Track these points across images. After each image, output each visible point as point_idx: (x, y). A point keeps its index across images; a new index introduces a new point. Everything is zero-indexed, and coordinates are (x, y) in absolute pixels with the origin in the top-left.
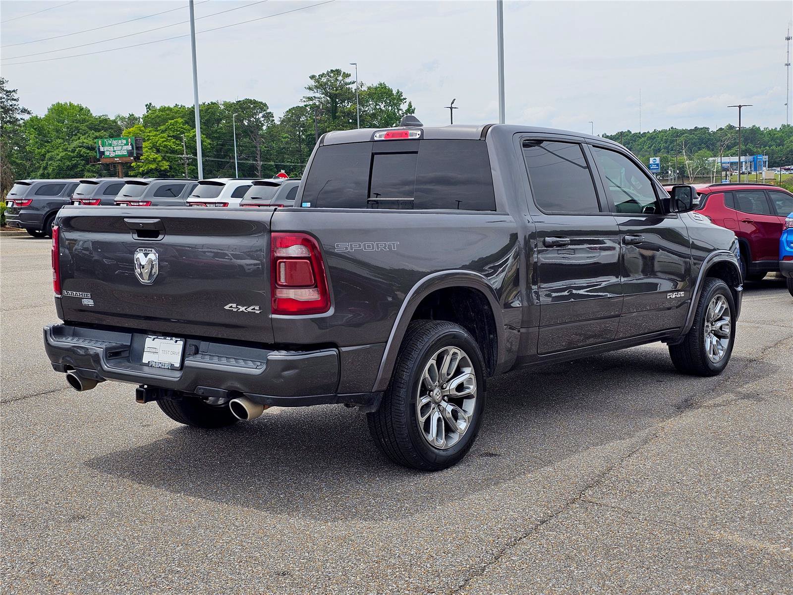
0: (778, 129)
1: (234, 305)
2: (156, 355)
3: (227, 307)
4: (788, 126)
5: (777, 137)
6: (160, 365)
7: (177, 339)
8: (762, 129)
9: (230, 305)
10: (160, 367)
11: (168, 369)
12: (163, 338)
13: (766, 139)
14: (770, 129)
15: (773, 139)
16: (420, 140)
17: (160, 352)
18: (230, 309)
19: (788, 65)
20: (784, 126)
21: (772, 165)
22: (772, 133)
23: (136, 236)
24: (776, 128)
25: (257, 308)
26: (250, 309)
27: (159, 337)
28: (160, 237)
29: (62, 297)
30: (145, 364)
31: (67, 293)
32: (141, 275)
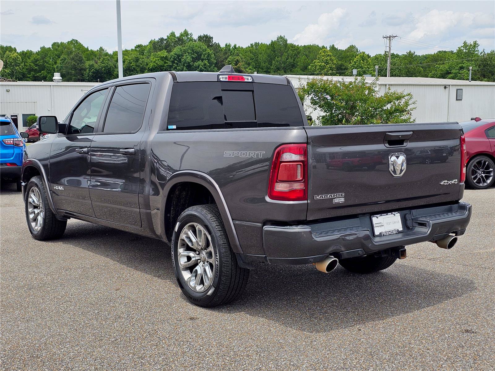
1: (446, 181)
2: (383, 227)
3: (442, 183)
6: (390, 233)
7: (395, 213)
9: (444, 181)
10: (390, 234)
11: (396, 233)
12: (385, 214)
16: (253, 83)
17: (385, 224)
18: (444, 184)
23: (387, 145)
25: (456, 180)
27: (382, 215)
28: (405, 144)
29: (309, 202)
30: (378, 236)
31: (319, 197)
32: (395, 172)
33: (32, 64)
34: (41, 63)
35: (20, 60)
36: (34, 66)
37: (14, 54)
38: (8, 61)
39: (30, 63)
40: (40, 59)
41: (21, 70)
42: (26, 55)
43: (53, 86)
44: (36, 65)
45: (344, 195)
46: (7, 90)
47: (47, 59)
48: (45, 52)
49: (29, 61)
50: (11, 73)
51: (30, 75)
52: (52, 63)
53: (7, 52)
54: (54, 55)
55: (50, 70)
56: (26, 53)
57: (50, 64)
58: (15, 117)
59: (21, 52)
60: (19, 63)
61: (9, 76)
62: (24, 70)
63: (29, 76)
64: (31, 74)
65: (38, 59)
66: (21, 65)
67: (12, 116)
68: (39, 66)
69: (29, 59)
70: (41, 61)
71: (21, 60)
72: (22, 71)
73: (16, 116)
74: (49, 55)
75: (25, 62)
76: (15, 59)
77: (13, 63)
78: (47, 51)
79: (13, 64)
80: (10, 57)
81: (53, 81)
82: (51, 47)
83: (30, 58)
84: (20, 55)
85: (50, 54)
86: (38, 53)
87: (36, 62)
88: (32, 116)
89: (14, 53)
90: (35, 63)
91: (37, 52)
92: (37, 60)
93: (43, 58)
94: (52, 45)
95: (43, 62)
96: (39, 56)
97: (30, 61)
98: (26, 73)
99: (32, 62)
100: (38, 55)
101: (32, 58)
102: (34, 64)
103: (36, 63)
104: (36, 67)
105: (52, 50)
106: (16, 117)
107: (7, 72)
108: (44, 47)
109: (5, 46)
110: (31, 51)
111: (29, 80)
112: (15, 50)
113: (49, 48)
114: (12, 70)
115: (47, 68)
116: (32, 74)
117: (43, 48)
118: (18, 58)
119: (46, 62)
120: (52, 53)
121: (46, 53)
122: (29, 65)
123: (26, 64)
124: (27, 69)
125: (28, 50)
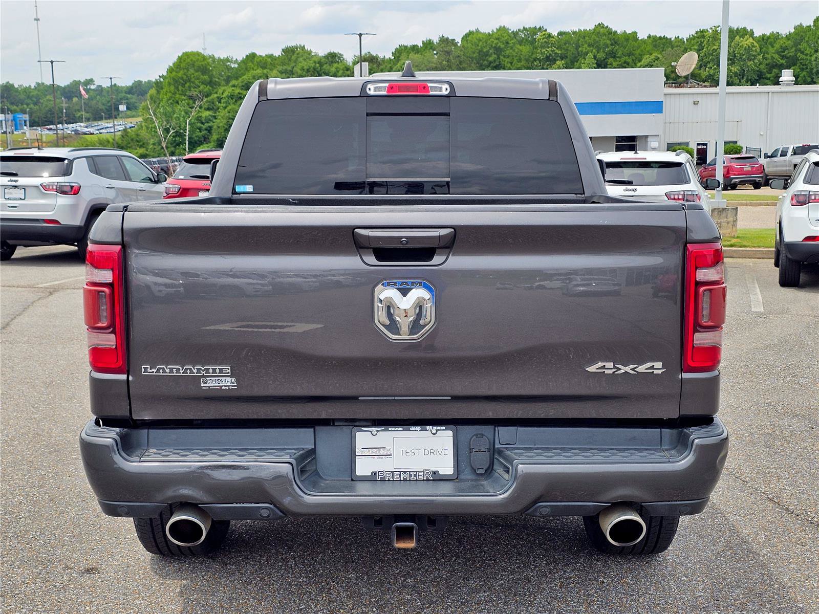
0: (33, 87)
1: (610, 365)
2: (388, 459)
4: (43, 84)
5: (33, 96)
6: (407, 476)
7: (438, 428)
8: (16, 86)
9: (601, 364)
10: (405, 480)
11: (427, 480)
12: (401, 429)
13: (22, 96)
14: (25, 86)
15: (28, 97)
16: (450, 97)
17: (396, 453)
18: (599, 370)
19: (37, 20)
20: (38, 84)
21: (33, 124)
22: (27, 90)
24: (30, 86)
25: (658, 365)
26: (642, 369)
27: (390, 429)
28: (437, 259)
29: (131, 378)
30: (364, 479)
31: (155, 370)
32: (393, 326)
33: (776, 56)
34: (791, 53)
35: (756, 50)
36: (780, 60)
37: (748, 41)
38: (736, 52)
39: (773, 55)
40: (791, 46)
41: (756, 66)
42: (766, 41)
43: (773, 92)
44: (783, 57)
45: (229, 371)
46: (694, 102)
47: (803, 46)
48: (802, 34)
49: (771, 50)
50: (740, 72)
51: (771, 75)
52: (811, 52)
53: (737, 38)
54: (814, 38)
55: (805, 65)
56: (769, 38)
57: (806, 55)
58: (703, 147)
59: (760, 36)
60: (753, 56)
61: (735, 76)
62: (762, 67)
63: (768, 76)
64: (773, 72)
65: (786, 47)
66: (757, 58)
67: (698, 144)
68: (787, 58)
69: (773, 47)
70: (792, 51)
71: (758, 50)
72: (758, 67)
73: (706, 145)
74: (806, 39)
75: (764, 54)
76: (748, 49)
77: (745, 55)
78: (804, 32)
79: (744, 57)
80: (741, 46)
81: (780, 84)
82: (812, 24)
83: (775, 45)
84: (758, 41)
85: (809, 38)
86: (788, 37)
87: (784, 52)
88: (731, 144)
89: (747, 39)
90: (781, 53)
91: (788, 34)
92: (784, 49)
93: (796, 44)
94: (814, 21)
95: (796, 51)
96: (789, 42)
97: (774, 51)
98: (765, 71)
99: (778, 52)
100: (789, 39)
101: (777, 46)
102: (780, 55)
103: (784, 54)
104: (781, 61)
105: (813, 29)
106: (705, 147)
107: (733, 71)
108: (801, 24)
109: (735, 29)
110: (778, 33)
111: (769, 83)
112: (752, 33)
113: (808, 26)
114: (741, 68)
115: (802, 61)
116: (775, 72)
117: (799, 28)
118: (753, 46)
119: (800, 50)
120: (811, 36)
121: (802, 36)
122: (770, 58)
123: (766, 56)
124: (767, 65)
125: (773, 32)
